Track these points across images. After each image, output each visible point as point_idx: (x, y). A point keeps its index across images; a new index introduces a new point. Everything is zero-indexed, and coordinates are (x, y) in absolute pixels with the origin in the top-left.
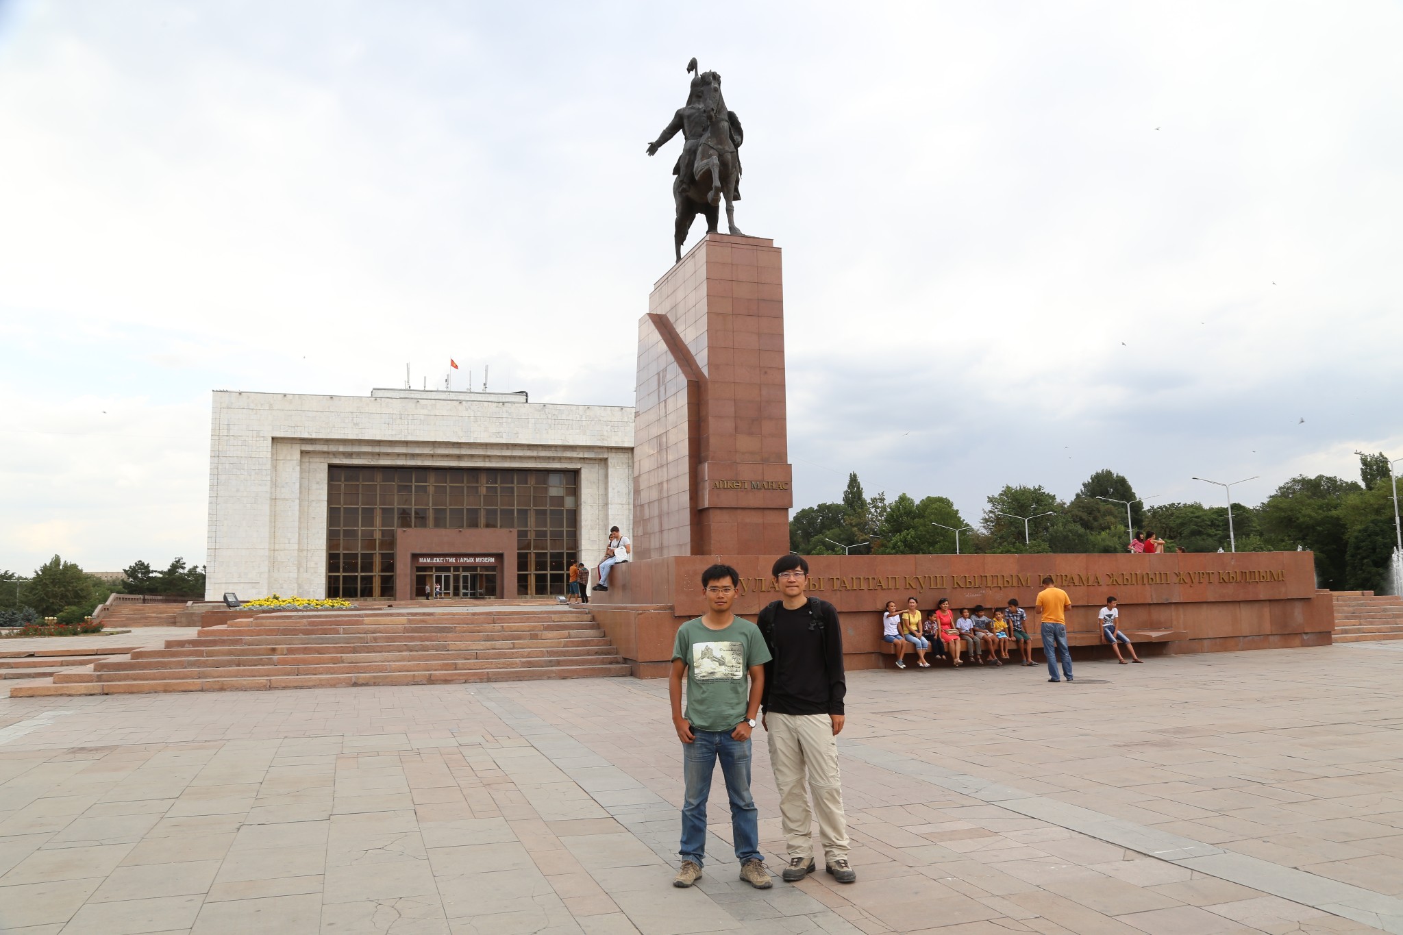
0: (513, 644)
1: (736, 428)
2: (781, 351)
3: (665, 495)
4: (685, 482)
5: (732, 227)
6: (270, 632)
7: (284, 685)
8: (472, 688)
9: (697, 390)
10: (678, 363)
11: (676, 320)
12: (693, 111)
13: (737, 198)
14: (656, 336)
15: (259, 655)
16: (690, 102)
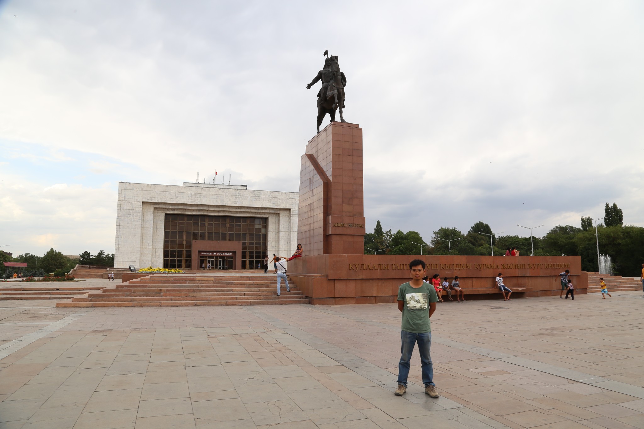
0: (259, 289)
1: (343, 202)
2: (361, 170)
3: (312, 228)
4: (321, 224)
5: (342, 119)
6: (158, 283)
7: (166, 305)
8: (246, 308)
9: (327, 186)
10: (319, 174)
11: (318, 157)
12: (326, 71)
13: (344, 107)
14: (309, 163)
15: (155, 292)
16: (324, 68)
